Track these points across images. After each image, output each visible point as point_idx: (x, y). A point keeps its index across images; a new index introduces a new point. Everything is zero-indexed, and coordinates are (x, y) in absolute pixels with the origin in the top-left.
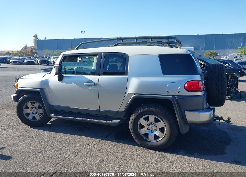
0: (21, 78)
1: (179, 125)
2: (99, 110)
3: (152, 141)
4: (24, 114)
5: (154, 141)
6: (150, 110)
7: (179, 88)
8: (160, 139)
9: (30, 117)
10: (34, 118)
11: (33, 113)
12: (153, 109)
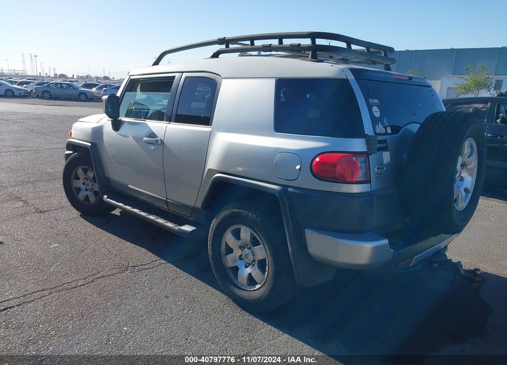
0: (79, 120)
1: (292, 262)
2: (165, 199)
3: (243, 288)
4: (74, 189)
5: (246, 289)
6: (240, 213)
7: (298, 167)
8: (258, 286)
9: (81, 196)
10: (87, 198)
11: (87, 190)
12: (246, 212)
